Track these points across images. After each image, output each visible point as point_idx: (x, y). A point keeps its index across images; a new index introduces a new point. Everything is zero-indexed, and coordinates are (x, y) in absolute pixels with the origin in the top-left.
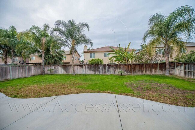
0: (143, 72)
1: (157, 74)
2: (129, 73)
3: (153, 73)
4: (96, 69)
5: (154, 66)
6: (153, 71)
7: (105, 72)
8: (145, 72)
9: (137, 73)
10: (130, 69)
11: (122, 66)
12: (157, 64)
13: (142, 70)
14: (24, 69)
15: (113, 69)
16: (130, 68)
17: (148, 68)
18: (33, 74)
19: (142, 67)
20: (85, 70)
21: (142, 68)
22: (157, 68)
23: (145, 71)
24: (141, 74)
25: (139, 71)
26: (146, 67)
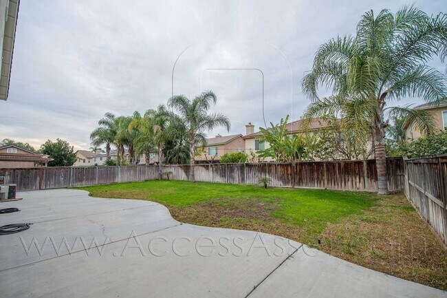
0: (320, 182)
1: (362, 190)
2: (288, 183)
3: (349, 187)
4: (227, 173)
5: (349, 169)
6: (350, 183)
7: (243, 179)
8: (328, 183)
9: (306, 184)
10: (291, 175)
11: (273, 169)
12: (359, 163)
13: (318, 178)
14: (135, 170)
15: (257, 174)
16: (289, 172)
17: (335, 172)
18: (146, 178)
19: (318, 170)
20: (211, 174)
21: (318, 174)
22: (360, 175)
23: (326, 182)
24: (316, 188)
25: (312, 180)
26: (328, 170)
